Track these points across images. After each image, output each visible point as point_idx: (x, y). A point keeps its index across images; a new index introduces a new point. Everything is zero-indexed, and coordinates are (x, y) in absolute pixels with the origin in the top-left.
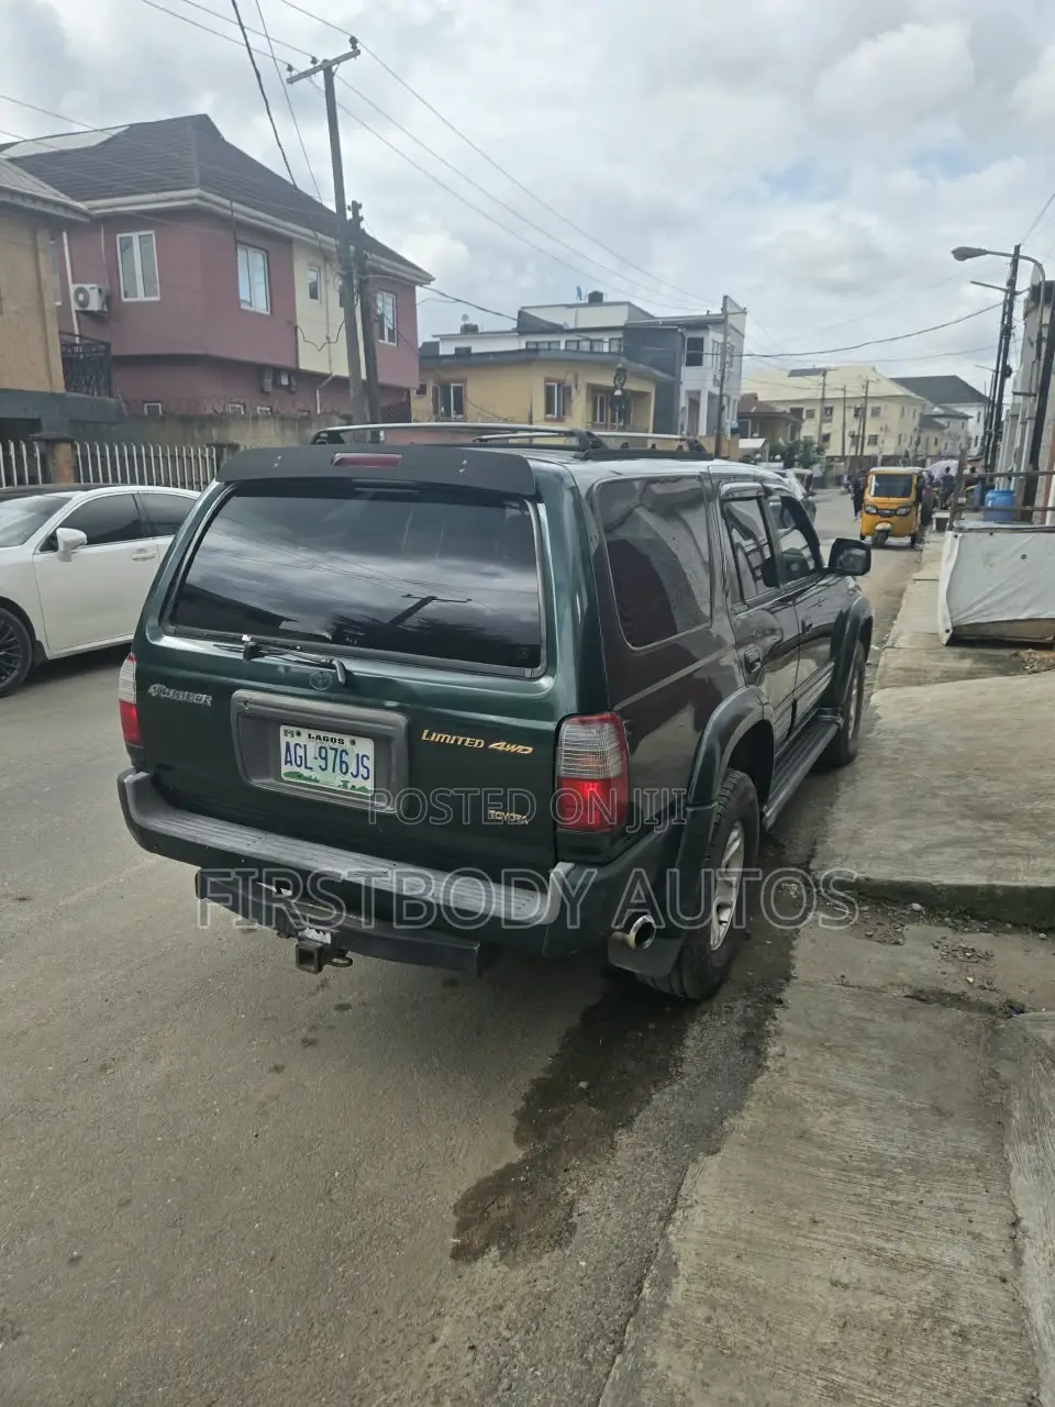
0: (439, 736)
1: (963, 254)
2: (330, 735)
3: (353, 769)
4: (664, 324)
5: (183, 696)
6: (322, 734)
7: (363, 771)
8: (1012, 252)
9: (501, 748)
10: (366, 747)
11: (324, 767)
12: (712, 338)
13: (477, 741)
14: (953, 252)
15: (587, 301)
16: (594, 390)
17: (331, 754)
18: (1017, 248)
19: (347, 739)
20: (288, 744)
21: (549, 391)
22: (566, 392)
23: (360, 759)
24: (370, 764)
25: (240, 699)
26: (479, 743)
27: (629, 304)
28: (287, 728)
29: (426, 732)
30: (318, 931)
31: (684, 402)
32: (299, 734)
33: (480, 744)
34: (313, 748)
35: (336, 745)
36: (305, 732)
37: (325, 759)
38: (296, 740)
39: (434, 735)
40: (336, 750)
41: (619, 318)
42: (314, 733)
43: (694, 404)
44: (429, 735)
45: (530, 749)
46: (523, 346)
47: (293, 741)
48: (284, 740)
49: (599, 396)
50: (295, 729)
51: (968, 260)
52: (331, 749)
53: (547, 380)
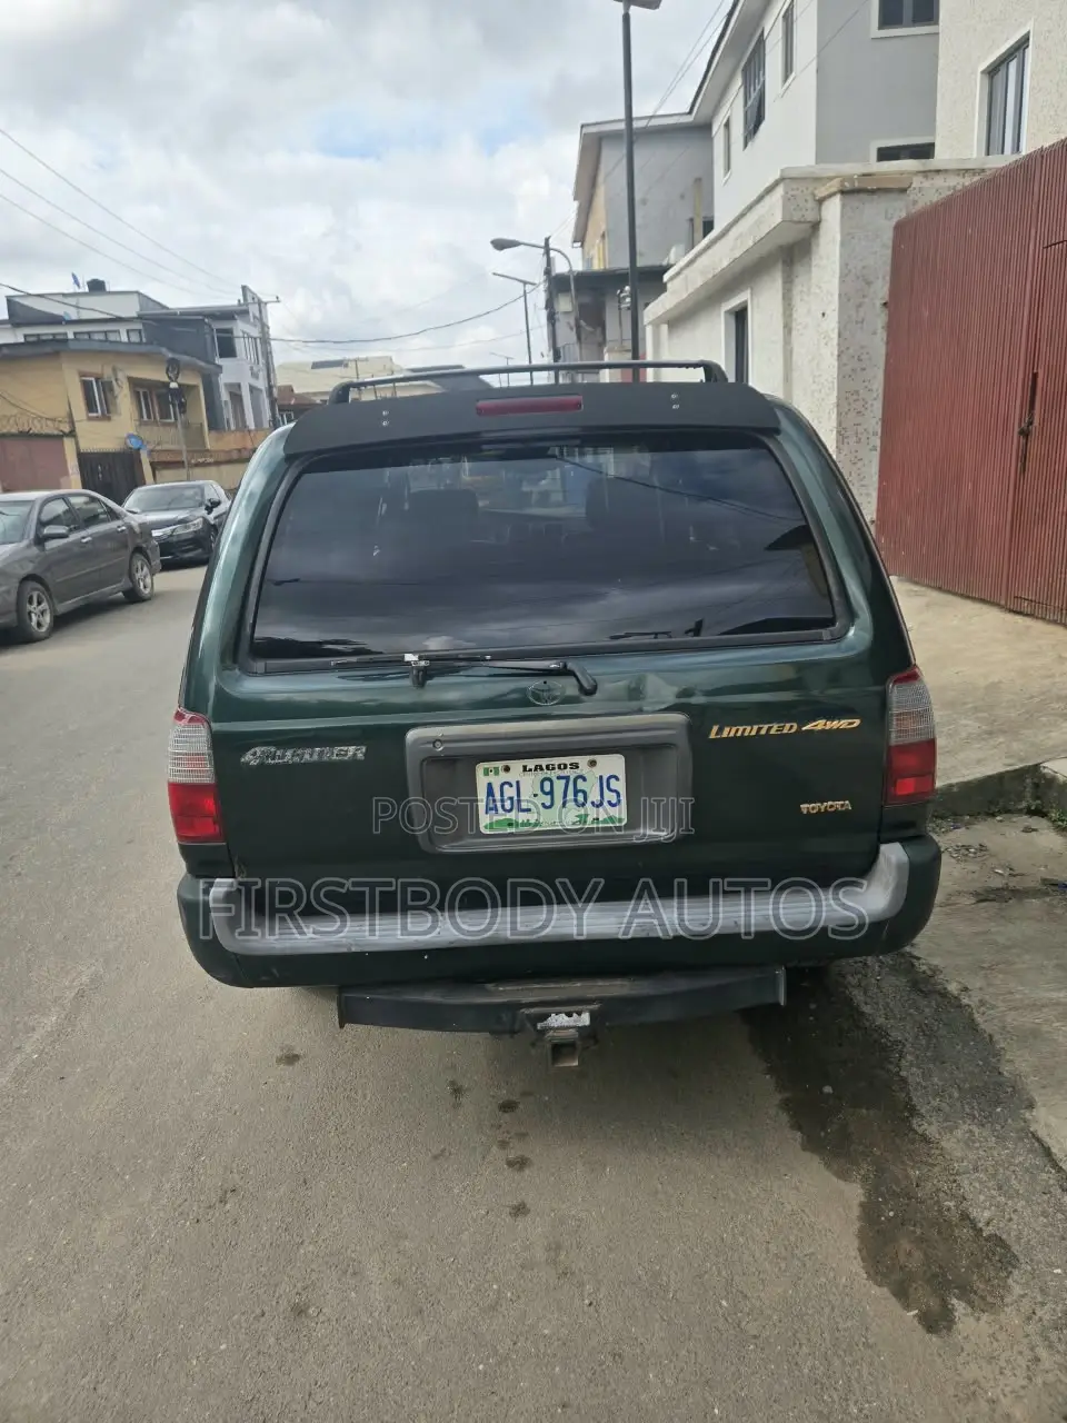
0: (734, 729)
1: (500, 245)
2: (556, 761)
3: (594, 796)
4: (182, 314)
5: (310, 755)
6: (544, 762)
7: (609, 796)
8: (543, 244)
9: (819, 728)
10: (614, 764)
11: (548, 804)
12: (240, 327)
13: (788, 725)
14: (493, 242)
15: (87, 290)
16: (135, 383)
17: (559, 786)
18: (547, 240)
19: (583, 760)
20: (490, 786)
21: (87, 387)
22: (107, 388)
23: (605, 783)
24: (620, 786)
25: (417, 741)
26: (789, 728)
27: (137, 292)
28: (486, 765)
29: (715, 728)
30: (569, 1015)
31: (225, 396)
32: (507, 769)
33: (792, 727)
34: (530, 783)
35: (567, 772)
36: (516, 765)
37: (551, 793)
38: (503, 777)
39: (727, 729)
40: (567, 778)
41: (130, 309)
42: (531, 763)
43: (236, 397)
44: (720, 731)
45: (857, 722)
46: (22, 340)
47: (496, 781)
48: (482, 782)
49: (141, 389)
50: (500, 764)
51: (506, 251)
52: (559, 778)
53: (82, 374)
